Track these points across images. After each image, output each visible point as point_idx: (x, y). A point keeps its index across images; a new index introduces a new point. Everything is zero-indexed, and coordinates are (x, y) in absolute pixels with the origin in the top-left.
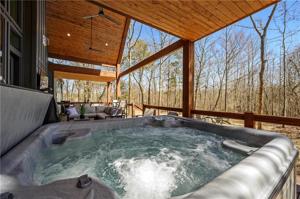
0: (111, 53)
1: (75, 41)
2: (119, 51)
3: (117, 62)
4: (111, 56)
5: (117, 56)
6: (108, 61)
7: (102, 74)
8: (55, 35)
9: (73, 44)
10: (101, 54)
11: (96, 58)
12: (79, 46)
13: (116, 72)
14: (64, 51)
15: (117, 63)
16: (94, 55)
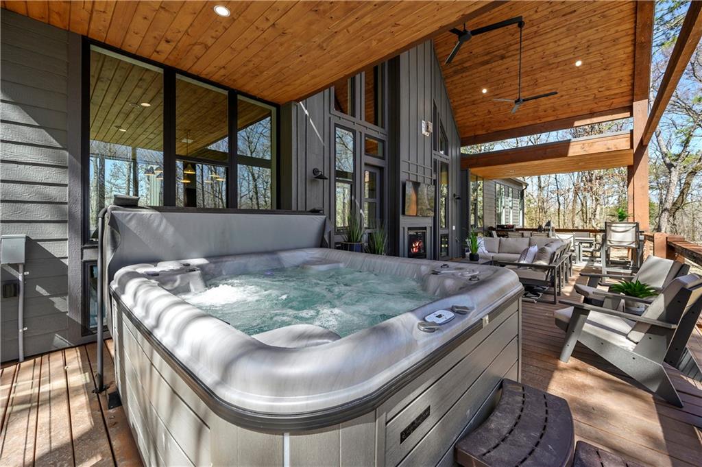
2: (629, 61)
3: (633, 95)
4: (601, 89)
5: (627, 78)
6: (595, 106)
7: (574, 151)
8: (464, 104)
15: (631, 101)
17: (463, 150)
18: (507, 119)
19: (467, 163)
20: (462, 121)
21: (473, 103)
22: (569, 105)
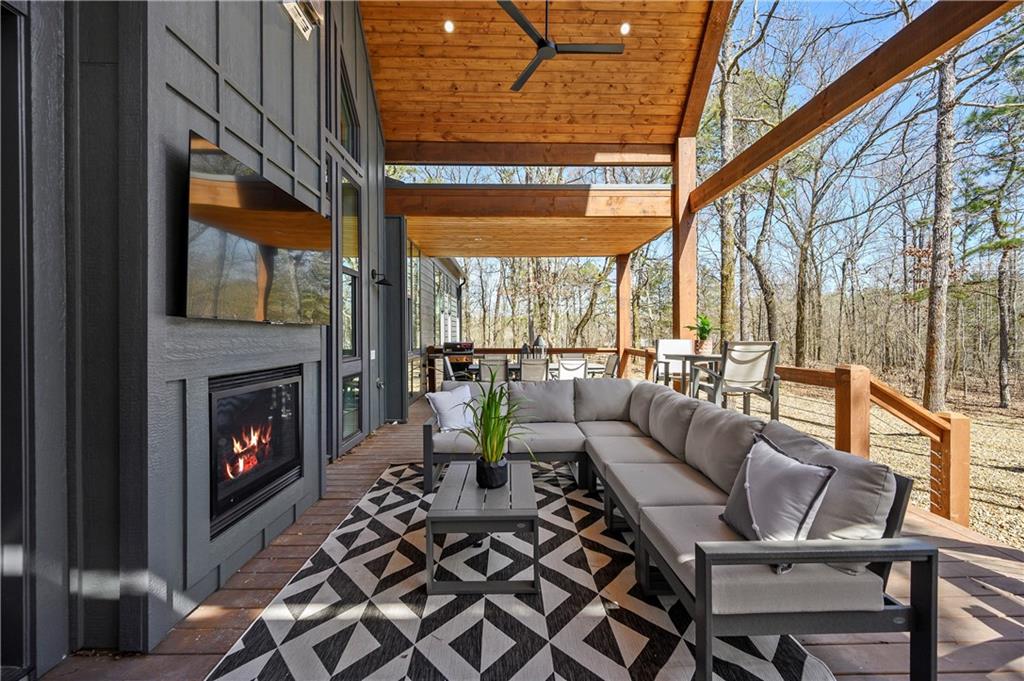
0: (644, 81)
1: (477, 53)
2: (690, 57)
3: (679, 125)
4: (643, 100)
5: (680, 90)
6: (629, 130)
7: (596, 207)
8: (398, 46)
9: (467, 72)
10: (596, 97)
11: (569, 128)
12: (494, 77)
13: (668, 186)
14: (438, 120)
15: (677, 135)
16: (562, 107)
17: (389, 170)
18: (487, 117)
19: (401, 201)
20: (392, 95)
21: (421, 51)
22: (594, 116)
